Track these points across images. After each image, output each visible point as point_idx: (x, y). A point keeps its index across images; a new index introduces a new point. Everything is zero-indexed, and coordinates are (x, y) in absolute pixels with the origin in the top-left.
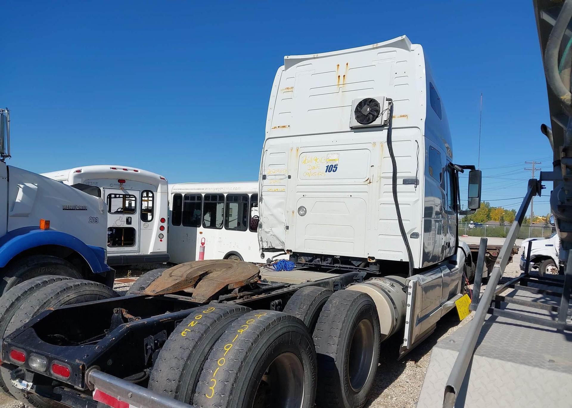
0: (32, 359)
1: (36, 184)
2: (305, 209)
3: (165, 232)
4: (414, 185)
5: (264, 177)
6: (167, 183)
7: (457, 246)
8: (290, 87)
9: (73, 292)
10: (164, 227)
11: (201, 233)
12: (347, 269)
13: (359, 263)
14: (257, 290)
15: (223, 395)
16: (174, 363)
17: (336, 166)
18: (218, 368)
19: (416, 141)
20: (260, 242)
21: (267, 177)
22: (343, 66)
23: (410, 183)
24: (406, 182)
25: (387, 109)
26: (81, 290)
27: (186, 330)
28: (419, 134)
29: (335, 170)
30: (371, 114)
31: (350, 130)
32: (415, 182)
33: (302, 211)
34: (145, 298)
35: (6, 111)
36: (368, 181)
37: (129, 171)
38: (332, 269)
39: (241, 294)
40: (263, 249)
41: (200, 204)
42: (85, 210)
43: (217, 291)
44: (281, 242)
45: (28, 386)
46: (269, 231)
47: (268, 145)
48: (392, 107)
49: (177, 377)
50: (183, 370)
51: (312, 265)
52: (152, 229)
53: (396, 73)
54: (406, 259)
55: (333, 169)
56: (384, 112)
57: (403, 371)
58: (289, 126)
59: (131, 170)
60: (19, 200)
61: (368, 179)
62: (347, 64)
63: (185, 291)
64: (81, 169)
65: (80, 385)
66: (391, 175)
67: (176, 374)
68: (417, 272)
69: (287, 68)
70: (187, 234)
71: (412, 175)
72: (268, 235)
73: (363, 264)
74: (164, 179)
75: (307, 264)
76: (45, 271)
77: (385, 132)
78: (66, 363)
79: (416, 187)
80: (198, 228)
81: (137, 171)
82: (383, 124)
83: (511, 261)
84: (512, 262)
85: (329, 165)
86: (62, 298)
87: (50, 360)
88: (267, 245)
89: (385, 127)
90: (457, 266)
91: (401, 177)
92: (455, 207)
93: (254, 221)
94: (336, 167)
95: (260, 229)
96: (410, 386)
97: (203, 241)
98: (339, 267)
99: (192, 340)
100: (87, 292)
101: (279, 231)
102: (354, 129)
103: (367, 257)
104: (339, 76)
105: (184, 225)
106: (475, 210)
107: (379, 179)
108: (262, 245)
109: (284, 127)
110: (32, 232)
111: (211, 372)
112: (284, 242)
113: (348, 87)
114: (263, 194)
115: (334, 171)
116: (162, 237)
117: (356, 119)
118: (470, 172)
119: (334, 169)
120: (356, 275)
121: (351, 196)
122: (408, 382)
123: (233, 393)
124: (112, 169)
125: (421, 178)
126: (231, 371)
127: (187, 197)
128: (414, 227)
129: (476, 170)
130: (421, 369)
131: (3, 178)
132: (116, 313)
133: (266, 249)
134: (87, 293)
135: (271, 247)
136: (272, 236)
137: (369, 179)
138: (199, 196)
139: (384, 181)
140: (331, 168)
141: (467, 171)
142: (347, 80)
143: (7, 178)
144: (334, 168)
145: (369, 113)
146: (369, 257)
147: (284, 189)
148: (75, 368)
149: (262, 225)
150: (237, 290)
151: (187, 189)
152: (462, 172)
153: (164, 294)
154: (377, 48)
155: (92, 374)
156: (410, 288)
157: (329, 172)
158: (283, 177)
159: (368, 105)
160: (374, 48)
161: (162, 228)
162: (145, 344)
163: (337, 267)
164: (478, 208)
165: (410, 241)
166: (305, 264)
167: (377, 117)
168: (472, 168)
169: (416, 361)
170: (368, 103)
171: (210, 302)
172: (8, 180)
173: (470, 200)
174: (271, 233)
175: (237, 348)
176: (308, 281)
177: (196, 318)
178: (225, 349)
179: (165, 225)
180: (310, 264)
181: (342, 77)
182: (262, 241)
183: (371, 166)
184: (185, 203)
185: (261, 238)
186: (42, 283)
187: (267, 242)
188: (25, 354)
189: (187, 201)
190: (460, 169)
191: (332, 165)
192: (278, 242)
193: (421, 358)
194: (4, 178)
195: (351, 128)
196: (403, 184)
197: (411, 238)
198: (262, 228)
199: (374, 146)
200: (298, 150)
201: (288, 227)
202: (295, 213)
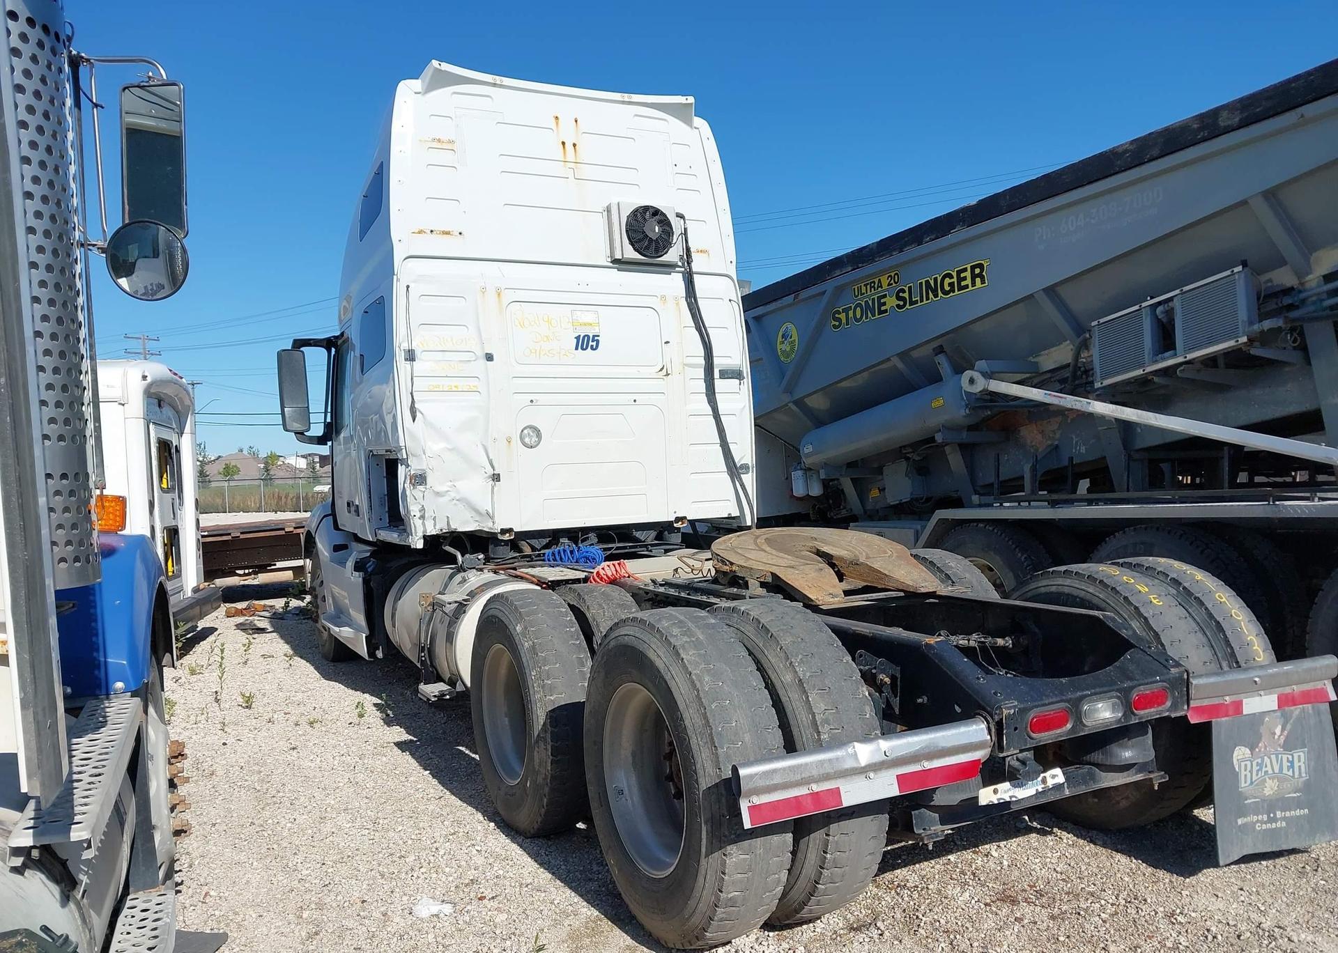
0: (1086, 711)
2: (538, 431)
4: (736, 381)
5: (410, 356)
8: (444, 138)
17: (596, 338)
18: (1242, 623)
21: (419, 357)
22: (567, 122)
23: (730, 376)
24: (725, 374)
25: (681, 234)
28: (733, 290)
29: (594, 347)
30: (662, 238)
31: (609, 264)
32: (737, 375)
33: (532, 436)
36: (664, 372)
46: (448, 491)
47: (407, 274)
48: (685, 231)
53: (675, 165)
55: (591, 343)
56: (677, 239)
58: (460, 234)
61: (663, 368)
62: (576, 121)
65: (1185, 707)
66: (701, 361)
71: (733, 363)
72: (441, 500)
77: (681, 276)
78: (1159, 682)
79: (738, 384)
82: (678, 261)
85: (580, 336)
87: (1126, 694)
88: (435, 525)
89: (677, 269)
91: (718, 366)
94: (595, 338)
95: (421, 488)
101: (473, 487)
102: (623, 264)
103: (673, 520)
104: (563, 143)
107: (681, 367)
108: (424, 524)
109: (448, 233)
111: (1241, 630)
112: (490, 511)
113: (585, 171)
114: (415, 399)
115: (592, 348)
117: (630, 243)
119: (593, 344)
121: (635, 401)
125: (746, 370)
128: (744, 455)
135: (444, 531)
136: (455, 501)
137: (665, 367)
139: (691, 372)
140: (587, 342)
142: (583, 154)
144: (592, 341)
146: (677, 519)
148: (1176, 683)
149: (425, 478)
154: (630, 103)
157: (582, 349)
158: (469, 356)
159: (653, 218)
160: (623, 102)
167: (670, 246)
174: (453, 494)
181: (569, 146)
182: (423, 516)
183: (665, 343)
185: (423, 509)
187: (434, 519)
191: (588, 336)
192: (468, 514)
195: (615, 261)
196: (723, 377)
198: (426, 484)
199: (664, 303)
200: (499, 294)
201: (499, 474)
202: (513, 442)
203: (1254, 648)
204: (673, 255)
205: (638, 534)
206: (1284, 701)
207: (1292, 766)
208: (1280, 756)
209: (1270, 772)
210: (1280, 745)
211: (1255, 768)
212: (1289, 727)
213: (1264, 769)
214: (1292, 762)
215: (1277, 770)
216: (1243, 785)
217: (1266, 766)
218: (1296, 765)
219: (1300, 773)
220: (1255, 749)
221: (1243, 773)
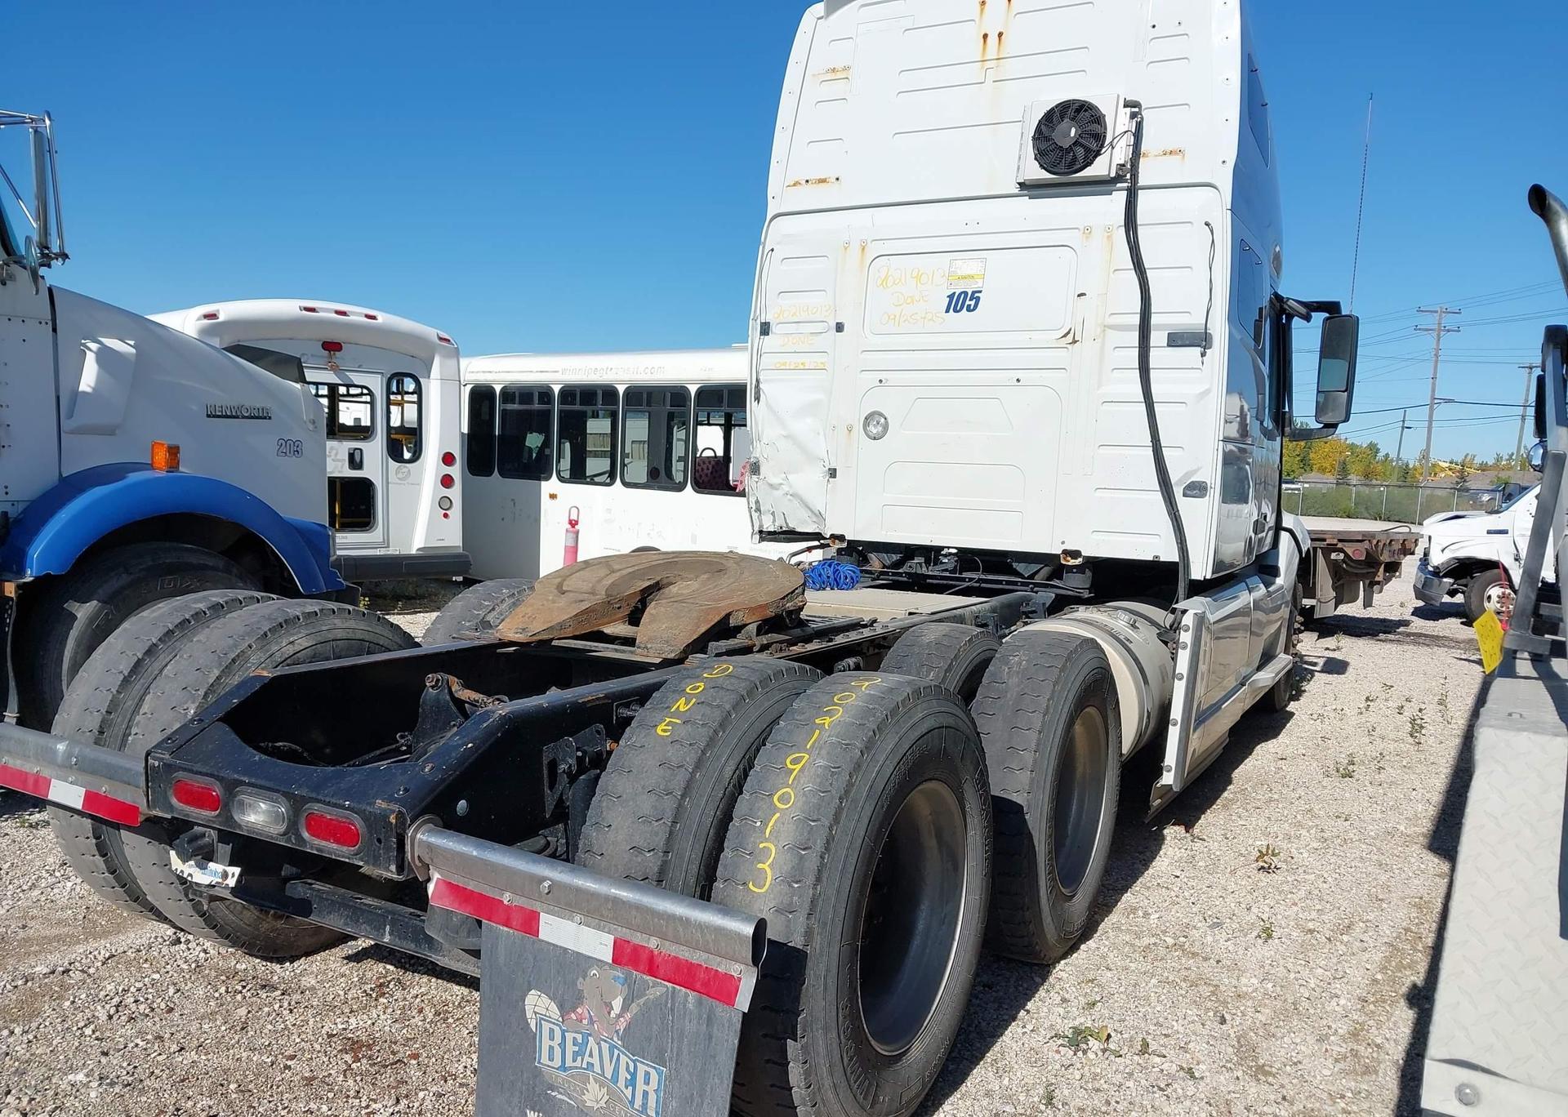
0: (242, 804)
1: (132, 343)
2: (885, 419)
3: (455, 493)
4: (1198, 350)
5: (765, 329)
6: (456, 354)
7: (1278, 527)
8: (839, 65)
9: (304, 632)
10: (453, 479)
11: (553, 496)
12: (1001, 586)
13: (1035, 567)
14: (797, 632)
15: (797, 883)
16: (646, 805)
17: (976, 295)
18: (778, 815)
19: (1207, 224)
20: (753, 513)
21: (774, 330)
22: (996, 6)
23: (1187, 342)
24: (1177, 340)
25: (1125, 132)
26: (324, 628)
27: (668, 720)
28: (1217, 206)
29: (972, 308)
30: (1082, 145)
31: (1017, 191)
32: (1201, 340)
33: (876, 426)
34: (498, 651)
35: (48, 122)
36: (1070, 338)
37: (352, 318)
38: (956, 586)
39: (764, 640)
40: (761, 532)
41: (547, 414)
42: (265, 418)
43: (703, 629)
44: (812, 512)
45: (225, 875)
46: (781, 484)
47: (776, 234)
48: (1139, 126)
49: (660, 841)
50: (674, 822)
51: (900, 574)
52: (419, 484)
53: (1154, 26)
54: (1170, 555)
55: (968, 302)
56: (1116, 141)
57: (1160, 849)
58: (837, 179)
59: (357, 314)
60: (90, 386)
61: (1068, 333)
63: (605, 631)
64: (218, 311)
65: (393, 868)
66: (1136, 320)
67: (657, 834)
68: (1198, 588)
69: (829, 11)
70: (513, 500)
71: (1193, 320)
72: (776, 493)
73: (1046, 571)
74: (449, 341)
75: (886, 573)
76: (175, 586)
77: (1119, 198)
78: (347, 809)
79: (1203, 355)
80: (543, 483)
81: (373, 318)
82: (1113, 174)
83: (1398, 574)
84: (1400, 576)
86: (277, 648)
87: (297, 804)
88: (774, 521)
89: (1119, 185)
90: (1279, 581)
91: (1160, 327)
92: (1281, 418)
93: (704, 463)
94: (975, 297)
95: (755, 478)
96: (1184, 886)
97: (574, 517)
98: (979, 581)
99: (690, 745)
100: (340, 634)
101: (809, 482)
102: (1030, 188)
103: (1060, 552)
104: (985, 36)
105: (503, 474)
106: (1335, 426)
107: (1099, 330)
108: (761, 521)
109: (823, 181)
110: (134, 477)
111: (759, 824)
112: (823, 513)
113: (1010, 68)
114: (761, 378)
115: (969, 310)
116: (446, 508)
117: (1036, 159)
118: (1327, 319)
119: (970, 302)
120: (1027, 600)
121: (1018, 380)
122: (1178, 877)
123: (824, 879)
124: (304, 312)
125: (1220, 331)
126: (814, 821)
127: (508, 394)
128: (1195, 467)
129: (1343, 313)
130: (1206, 844)
131: (40, 323)
132: (432, 687)
133: (770, 533)
134: (339, 637)
135: (784, 529)
136: (788, 497)
137: (1073, 330)
138: (545, 394)
139: (1115, 338)
140: (963, 302)
141: (1319, 317)
142: (1011, 45)
143: (50, 323)
144: (970, 300)
145: (1076, 143)
146: (1066, 552)
147: (822, 363)
148: (376, 822)
149: (759, 467)
150: (753, 628)
151: (509, 372)
152: (1308, 318)
153: (552, 639)
155: (426, 838)
156: (1186, 631)
157: (955, 311)
158: (819, 327)
159: (1073, 119)
161: (447, 481)
162: (545, 762)
163: (971, 580)
164: (1344, 422)
165: (1183, 504)
166: (882, 573)
167: (1098, 154)
168: (1332, 308)
169: (1189, 826)
170: (1071, 113)
171: (687, 658)
172: (54, 330)
173: (1321, 400)
174: (785, 488)
175: (822, 762)
176: (910, 614)
177: (688, 690)
178: (790, 766)
179: (456, 471)
180: (894, 574)
181: (993, 39)
182: (758, 510)
183: (1079, 296)
184: (504, 413)
185: (757, 502)
186: (209, 609)
187: (773, 514)
188: (217, 790)
189: (510, 407)
190: (1303, 310)
191: (966, 293)
192: (805, 514)
193: (1200, 818)
194: (43, 323)
195: (1022, 185)
196: (1169, 345)
197: (1185, 495)
198: (759, 474)
199: (1087, 238)
200: (863, 249)
201: (835, 470)
202: (855, 430)
203: (760, 866)
204: (1100, 167)
205: (1020, 567)
206: (625, 955)
207: (631, 1083)
208: (616, 1052)
209: (597, 1069)
210: (617, 1032)
211: (570, 1049)
212: (634, 1008)
213: (587, 1059)
214: (634, 1075)
215: (609, 1074)
216: (545, 1059)
217: (591, 1055)
218: (640, 1086)
219: (645, 1105)
220: (568, 1013)
221: (546, 1043)
